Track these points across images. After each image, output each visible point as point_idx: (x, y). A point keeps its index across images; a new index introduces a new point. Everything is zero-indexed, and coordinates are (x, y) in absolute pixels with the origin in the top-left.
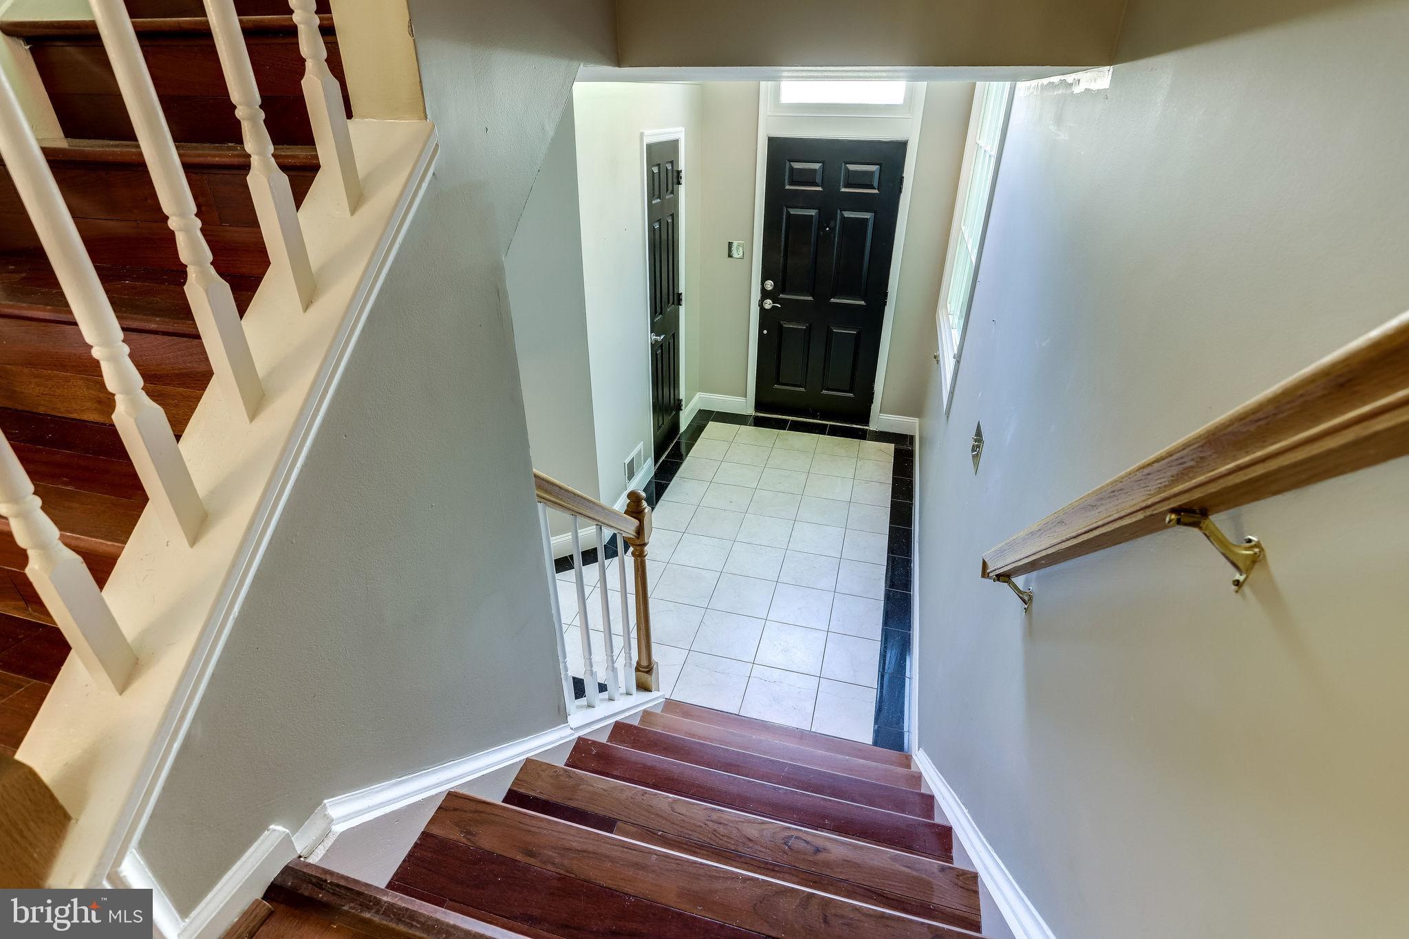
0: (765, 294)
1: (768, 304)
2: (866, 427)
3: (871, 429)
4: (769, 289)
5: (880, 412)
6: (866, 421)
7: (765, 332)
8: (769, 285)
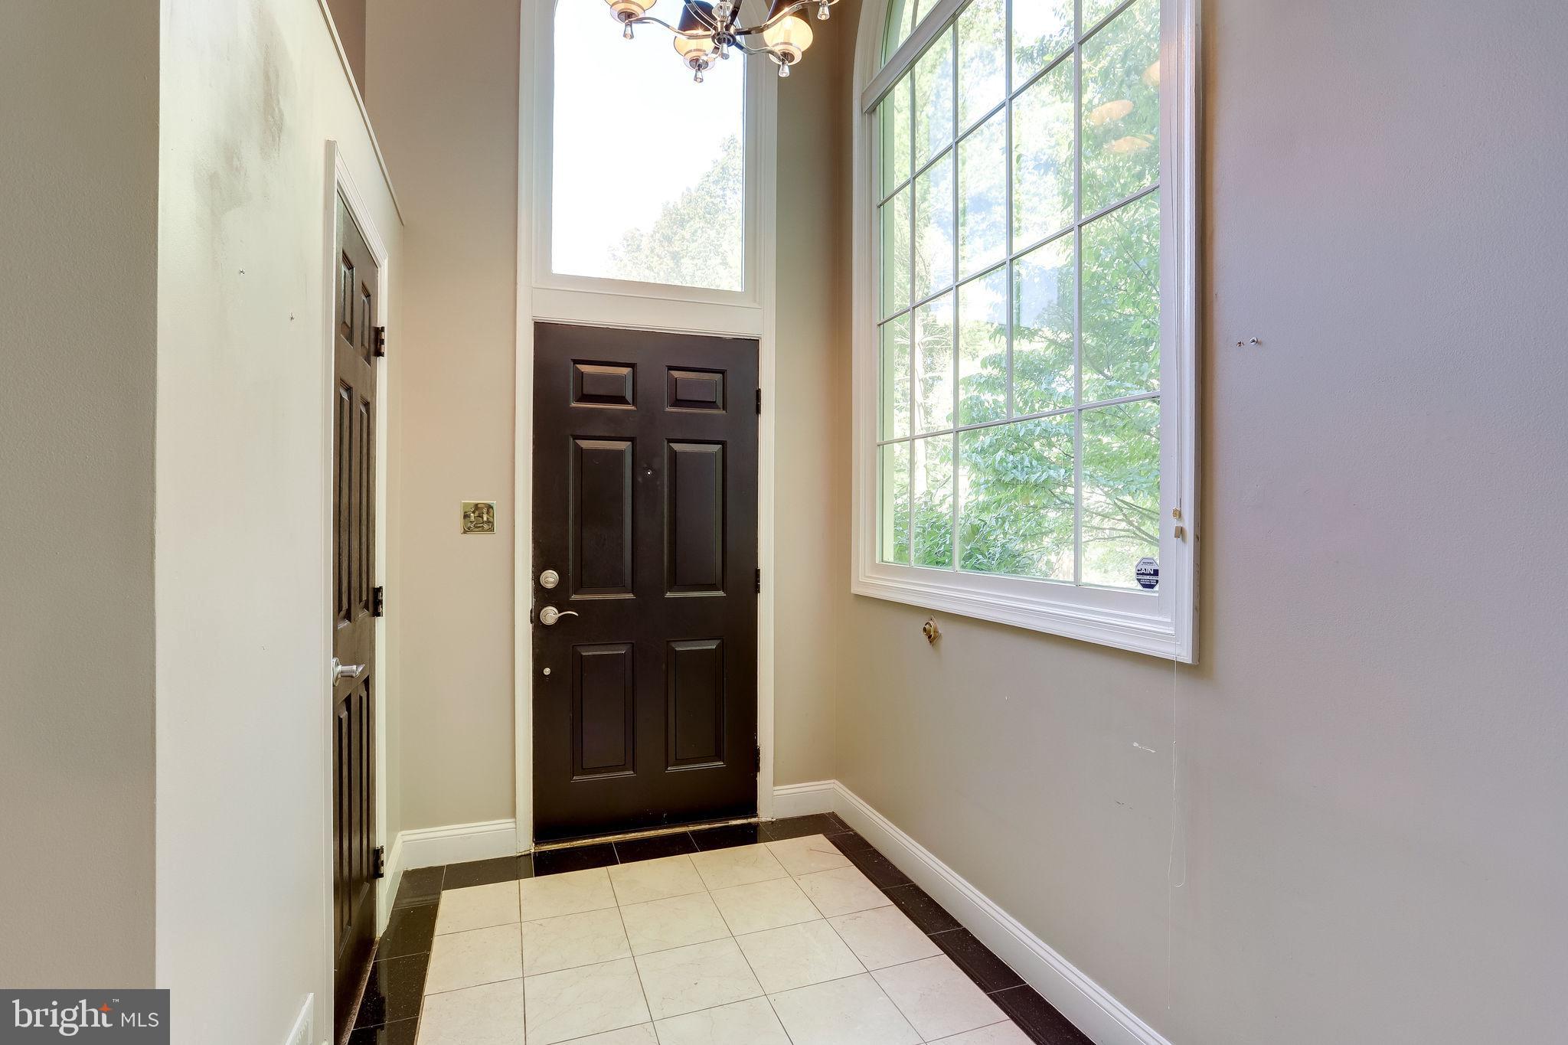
0: (543, 596)
1: (551, 615)
2: (753, 820)
3: (763, 820)
4: (550, 586)
5: (775, 784)
6: (751, 808)
7: (547, 671)
8: (550, 578)
